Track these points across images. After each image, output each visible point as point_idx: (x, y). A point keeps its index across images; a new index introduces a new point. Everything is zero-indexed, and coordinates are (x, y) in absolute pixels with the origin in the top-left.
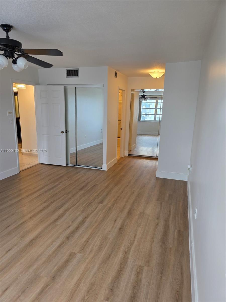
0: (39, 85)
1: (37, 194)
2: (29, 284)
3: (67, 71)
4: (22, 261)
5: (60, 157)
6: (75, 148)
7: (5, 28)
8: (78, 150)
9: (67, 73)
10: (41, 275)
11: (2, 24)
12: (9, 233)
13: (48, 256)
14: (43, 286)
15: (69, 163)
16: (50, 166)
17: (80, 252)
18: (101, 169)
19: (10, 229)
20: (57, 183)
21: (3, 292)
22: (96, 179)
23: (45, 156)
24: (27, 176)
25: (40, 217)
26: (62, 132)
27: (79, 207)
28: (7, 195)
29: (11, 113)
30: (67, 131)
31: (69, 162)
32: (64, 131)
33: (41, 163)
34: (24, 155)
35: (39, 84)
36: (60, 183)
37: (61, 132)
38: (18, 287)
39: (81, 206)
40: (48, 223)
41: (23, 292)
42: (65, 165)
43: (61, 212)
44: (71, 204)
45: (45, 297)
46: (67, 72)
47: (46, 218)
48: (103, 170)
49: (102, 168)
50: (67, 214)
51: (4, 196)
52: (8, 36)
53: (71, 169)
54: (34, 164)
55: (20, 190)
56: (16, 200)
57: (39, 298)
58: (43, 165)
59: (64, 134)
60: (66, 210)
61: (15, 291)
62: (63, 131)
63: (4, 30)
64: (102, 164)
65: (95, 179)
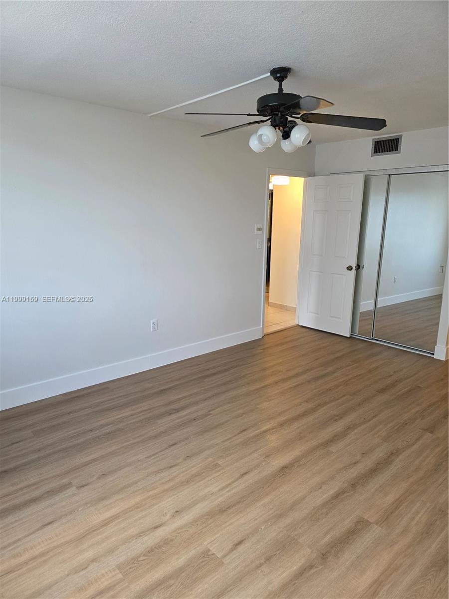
0: (314, 176)
1: (293, 383)
2: (279, 550)
3: (376, 142)
4: (266, 500)
5: (340, 318)
6: (373, 301)
7: (278, 75)
8: (378, 307)
9: (375, 146)
10: (299, 541)
11: (274, 69)
12: (246, 443)
13: (313, 510)
14: (302, 562)
15: (357, 333)
16: (317, 332)
17: (380, 523)
18: (432, 356)
19: (247, 436)
20: (330, 369)
21: (234, 545)
22: (417, 376)
23: (310, 312)
24: (277, 346)
25: (298, 428)
26: (350, 268)
27: (377, 429)
28: (243, 374)
29: (261, 230)
30: (358, 267)
31: (357, 330)
32: (354, 265)
33: (300, 325)
34: (271, 306)
35: (314, 173)
36: (337, 369)
37: (347, 268)
38: (258, 547)
39: (381, 427)
40: (314, 443)
41: (268, 559)
42: (348, 335)
43: (339, 429)
44: (361, 418)
45: (307, 588)
46: (375, 144)
47: (310, 433)
48: (435, 357)
49: (433, 354)
50: (352, 435)
51: (237, 374)
52: (280, 89)
53: (362, 345)
54: (288, 326)
55: (265, 369)
56: (258, 386)
57: (295, 584)
58: (303, 330)
59: (354, 272)
60: (349, 428)
61: (255, 552)
62: (350, 266)
63: (276, 78)
64: (435, 343)
65: (415, 374)
